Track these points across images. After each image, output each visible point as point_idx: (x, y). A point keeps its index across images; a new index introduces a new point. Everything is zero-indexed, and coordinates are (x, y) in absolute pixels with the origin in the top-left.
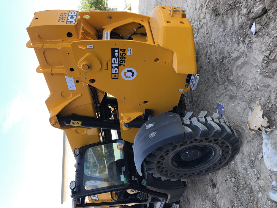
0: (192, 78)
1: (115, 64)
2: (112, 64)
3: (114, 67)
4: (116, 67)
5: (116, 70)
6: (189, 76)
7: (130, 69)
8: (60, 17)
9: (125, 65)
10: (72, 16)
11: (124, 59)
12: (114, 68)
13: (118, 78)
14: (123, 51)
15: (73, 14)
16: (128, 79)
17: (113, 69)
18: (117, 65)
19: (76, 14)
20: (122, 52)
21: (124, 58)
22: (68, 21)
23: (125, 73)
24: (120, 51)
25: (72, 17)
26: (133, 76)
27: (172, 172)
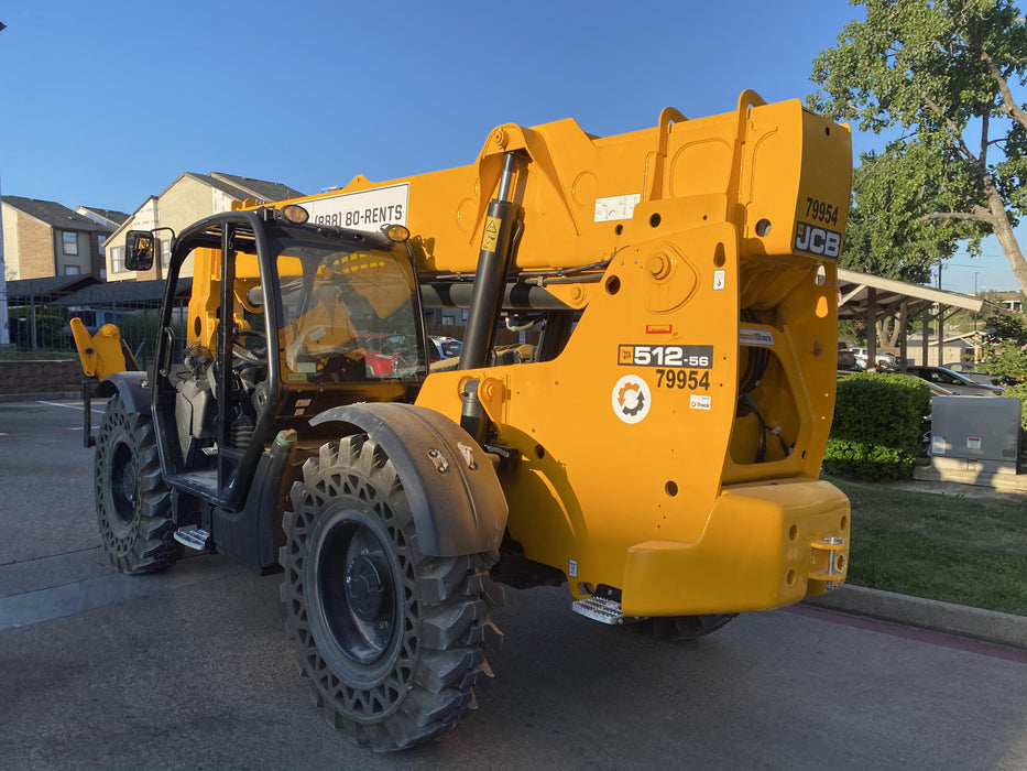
0: (612, 605)
1: (665, 355)
2: (665, 347)
3: (654, 353)
4: (654, 359)
5: (644, 358)
6: (616, 596)
7: (647, 403)
8: (823, 204)
9: (659, 386)
10: (824, 242)
11: (679, 386)
12: (650, 353)
13: (619, 364)
14: (704, 381)
15: (828, 244)
16: (615, 395)
17: (648, 349)
18: (660, 362)
19: (827, 252)
20: (699, 378)
21: (681, 384)
22: (809, 229)
23: (636, 387)
24: (704, 371)
25: (819, 241)
26: (626, 411)
27: (315, 519)
